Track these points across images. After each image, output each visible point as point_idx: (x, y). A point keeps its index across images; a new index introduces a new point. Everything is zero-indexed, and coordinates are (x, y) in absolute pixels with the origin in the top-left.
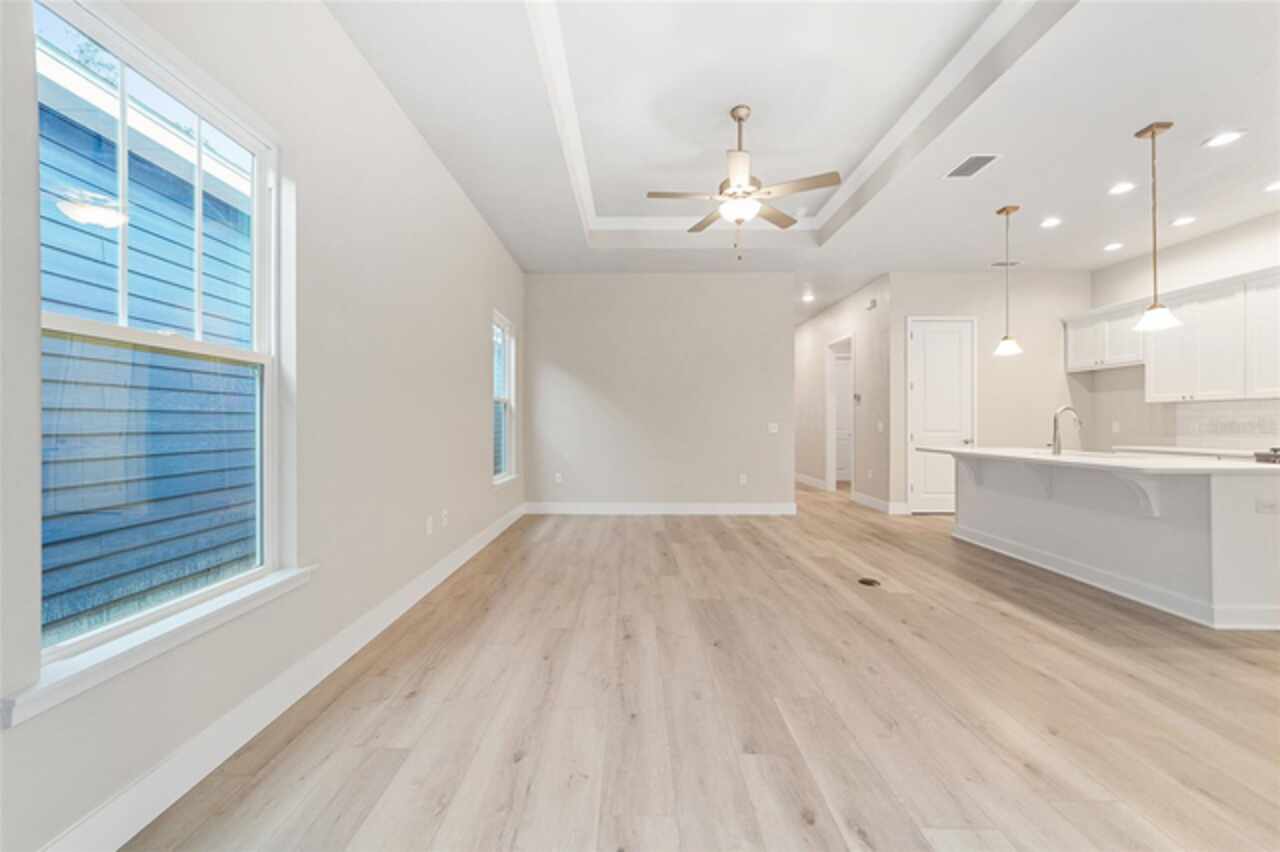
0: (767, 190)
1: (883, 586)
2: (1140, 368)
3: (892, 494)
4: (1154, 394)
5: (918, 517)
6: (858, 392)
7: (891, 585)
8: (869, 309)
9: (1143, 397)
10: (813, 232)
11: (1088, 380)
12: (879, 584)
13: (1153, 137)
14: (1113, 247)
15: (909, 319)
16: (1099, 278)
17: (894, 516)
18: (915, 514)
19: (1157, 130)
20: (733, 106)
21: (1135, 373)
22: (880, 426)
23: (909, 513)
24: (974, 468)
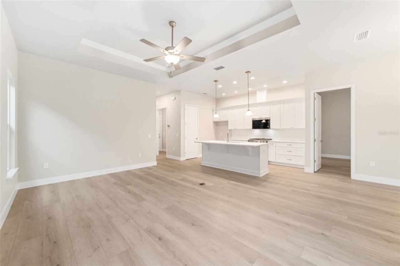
0: (183, 56)
1: (206, 184)
2: (227, 122)
3: (181, 155)
4: (230, 128)
5: (187, 160)
6: (169, 124)
7: (207, 183)
8: (174, 100)
9: (228, 128)
10: (168, 73)
11: (217, 124)
12: (205, 184)
13: (248, 74)
14: (224, 94)
15: (185, 104)
16: (218, 100)
17: (183, 161)
18: (186, 160)
19: (249, 73)
20: (170, 21)
21: (226, 122)
22: (177, 135)
23: (185, 159)
24: (207, 147)
